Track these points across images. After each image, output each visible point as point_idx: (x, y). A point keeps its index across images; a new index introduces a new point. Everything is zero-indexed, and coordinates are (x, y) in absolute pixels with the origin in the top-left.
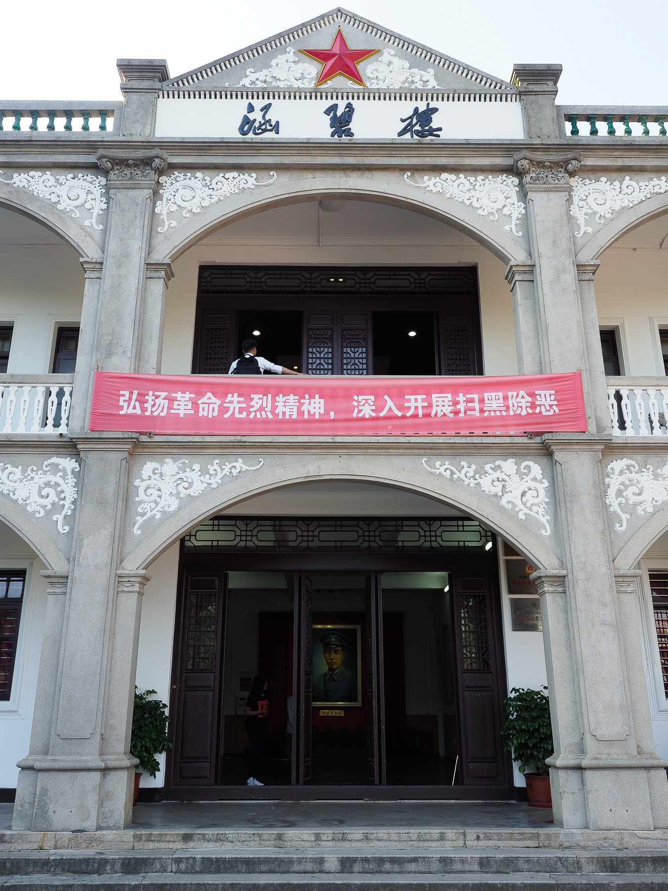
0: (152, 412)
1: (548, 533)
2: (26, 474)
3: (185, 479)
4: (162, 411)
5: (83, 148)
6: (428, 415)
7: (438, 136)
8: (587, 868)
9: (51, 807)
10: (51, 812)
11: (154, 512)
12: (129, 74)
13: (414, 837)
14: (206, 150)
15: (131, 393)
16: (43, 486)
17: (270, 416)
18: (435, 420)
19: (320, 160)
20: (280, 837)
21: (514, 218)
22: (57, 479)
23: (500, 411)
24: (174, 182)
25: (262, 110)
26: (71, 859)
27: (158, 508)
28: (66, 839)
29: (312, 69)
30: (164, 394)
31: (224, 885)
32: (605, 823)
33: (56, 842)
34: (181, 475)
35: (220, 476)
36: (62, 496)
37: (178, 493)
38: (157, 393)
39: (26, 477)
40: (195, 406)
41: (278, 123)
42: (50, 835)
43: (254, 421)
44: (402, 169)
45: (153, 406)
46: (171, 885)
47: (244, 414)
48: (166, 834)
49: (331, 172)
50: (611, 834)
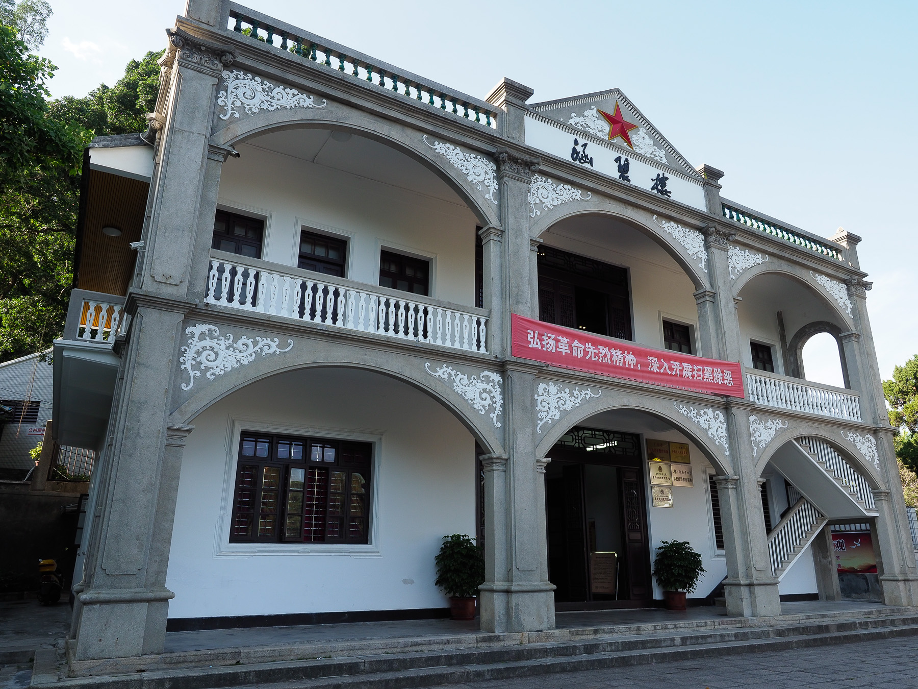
0: (547, 348)
1: (728, 454)
2: (471, 381)
3: (562, 398)
4: (553, 349)
5: (486, 139)
6: (681, 376)
7: (670, 197)
8: (772, 635)
9: (522, 616)
10: (522, 620)
11: (547, 419)
12: (509, 90)
13: (695, 625)
14: (558, 165)
15: (534, 332)
16: (482, 391)
17: (610, 363)
18: (684, 379)
19: (616, 194)
20: (638, 629)
21: (703, 261)
22: (489, 387)
23: (711, 379)
24: (536, 181)
25: (582, 146)
26: (558, 647)
27: (549, 416)
28: (534, 637)
29: (606, 127)
30: (553, 336)
31: (651, 655)
32: (763, 613)
33: (529, 639)
34: (559, 395)
35: (580, 399)
36: (494, 400)
37: (559, 407)
38: (549, 335)
39: (471, 383)
40: (570, 347)
41: (591, 158)
42: (526, 634)
43: (602, 364)
44: (653, 212)
45: (547, 344)
46: (628, 657)
47: (596, 359)
48: (586, 630)
49: (618, 202)
50: (766, 619)
